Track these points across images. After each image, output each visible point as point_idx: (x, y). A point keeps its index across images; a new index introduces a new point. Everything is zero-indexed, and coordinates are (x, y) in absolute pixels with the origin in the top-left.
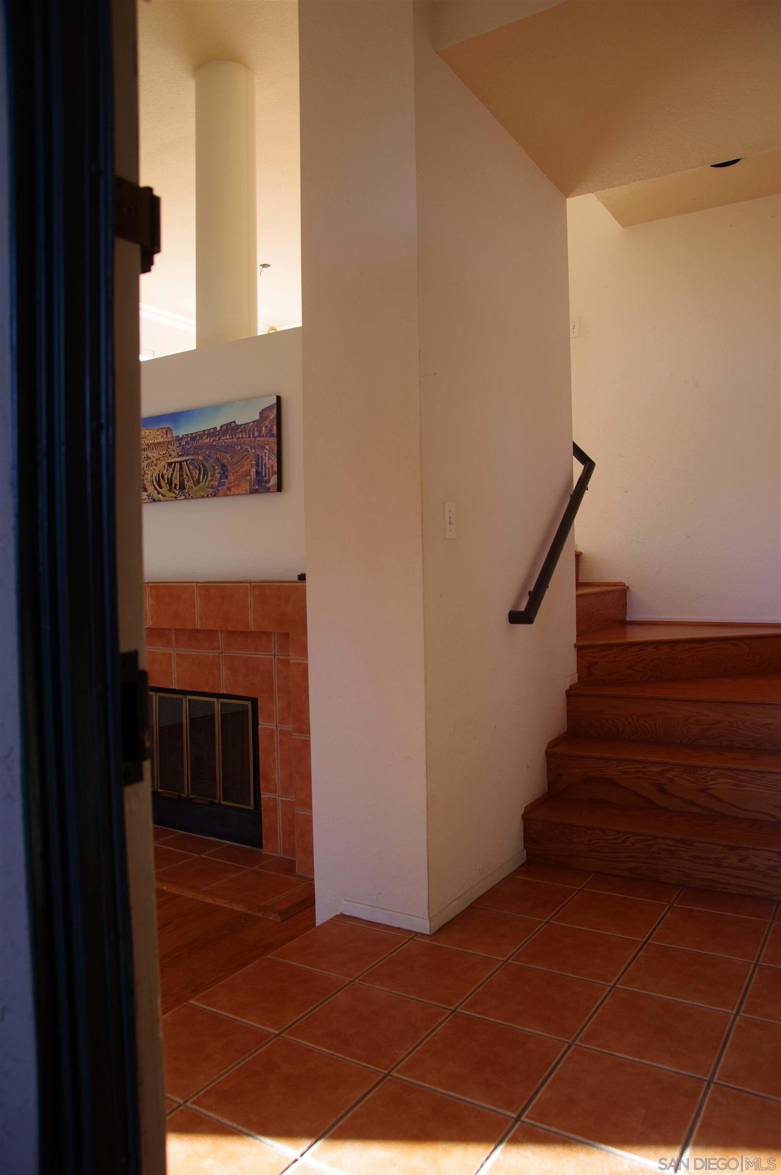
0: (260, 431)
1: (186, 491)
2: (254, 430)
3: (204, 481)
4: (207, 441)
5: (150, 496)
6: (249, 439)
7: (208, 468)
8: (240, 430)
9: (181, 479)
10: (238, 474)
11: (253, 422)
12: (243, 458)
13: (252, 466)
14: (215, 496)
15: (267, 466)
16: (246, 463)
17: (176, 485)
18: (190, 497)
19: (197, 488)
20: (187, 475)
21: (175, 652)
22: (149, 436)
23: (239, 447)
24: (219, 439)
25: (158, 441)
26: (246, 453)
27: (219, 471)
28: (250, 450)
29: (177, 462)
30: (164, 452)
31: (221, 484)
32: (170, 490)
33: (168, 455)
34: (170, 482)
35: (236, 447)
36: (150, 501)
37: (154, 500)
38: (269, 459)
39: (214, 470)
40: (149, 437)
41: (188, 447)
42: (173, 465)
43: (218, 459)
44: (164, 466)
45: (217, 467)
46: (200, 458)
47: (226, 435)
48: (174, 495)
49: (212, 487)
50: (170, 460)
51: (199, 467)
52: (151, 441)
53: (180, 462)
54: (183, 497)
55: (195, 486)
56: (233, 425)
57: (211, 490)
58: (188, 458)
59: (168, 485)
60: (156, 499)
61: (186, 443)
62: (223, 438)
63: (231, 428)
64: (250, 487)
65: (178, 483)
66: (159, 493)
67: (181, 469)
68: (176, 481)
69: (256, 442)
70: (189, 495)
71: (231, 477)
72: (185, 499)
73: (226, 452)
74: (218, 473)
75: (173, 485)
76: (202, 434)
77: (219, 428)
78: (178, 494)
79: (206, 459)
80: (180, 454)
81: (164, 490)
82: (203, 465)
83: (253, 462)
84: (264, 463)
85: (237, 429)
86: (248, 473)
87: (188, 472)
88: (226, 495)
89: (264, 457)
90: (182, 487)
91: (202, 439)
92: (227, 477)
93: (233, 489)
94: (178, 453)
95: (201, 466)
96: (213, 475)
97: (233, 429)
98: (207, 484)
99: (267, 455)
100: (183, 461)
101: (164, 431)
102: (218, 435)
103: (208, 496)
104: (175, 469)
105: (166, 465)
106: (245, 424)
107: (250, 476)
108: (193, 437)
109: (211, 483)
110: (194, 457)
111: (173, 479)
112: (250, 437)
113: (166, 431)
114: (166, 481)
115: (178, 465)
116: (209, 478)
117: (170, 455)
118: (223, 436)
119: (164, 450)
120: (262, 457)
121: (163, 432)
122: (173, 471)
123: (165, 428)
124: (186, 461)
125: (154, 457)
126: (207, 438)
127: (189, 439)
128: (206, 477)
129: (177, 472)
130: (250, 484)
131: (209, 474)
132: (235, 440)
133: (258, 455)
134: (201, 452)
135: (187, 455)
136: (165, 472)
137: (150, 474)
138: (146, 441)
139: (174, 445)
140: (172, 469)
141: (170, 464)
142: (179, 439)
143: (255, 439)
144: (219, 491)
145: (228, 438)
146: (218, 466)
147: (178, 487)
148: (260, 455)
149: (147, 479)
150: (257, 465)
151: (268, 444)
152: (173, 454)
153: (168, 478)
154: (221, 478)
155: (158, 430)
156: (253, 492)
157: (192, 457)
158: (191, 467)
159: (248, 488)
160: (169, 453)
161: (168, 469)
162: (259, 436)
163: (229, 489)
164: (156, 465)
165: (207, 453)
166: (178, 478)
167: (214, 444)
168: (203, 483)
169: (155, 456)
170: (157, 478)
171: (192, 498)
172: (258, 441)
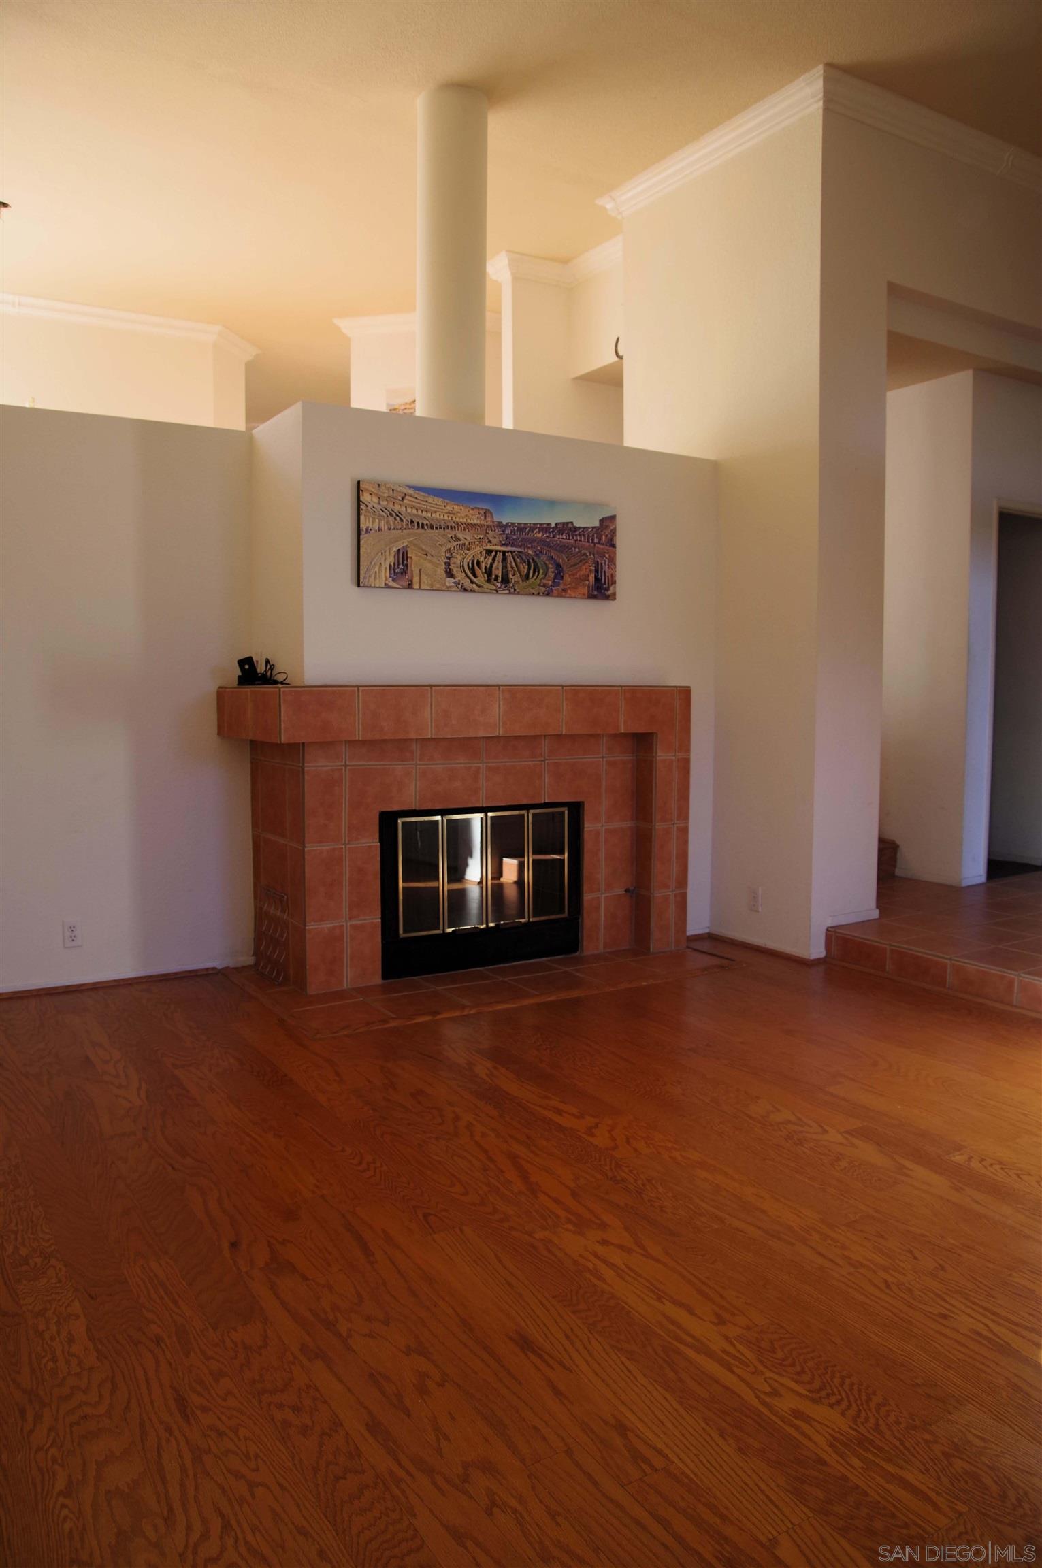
0: (600, 539)
1: (511, 585)
2: (593, 535)
3: (535, 578)
4: (540, 535)
5: (459, 584)
6: (588, 544)
7: (539, 564)
8: (578, 532)
9: (504, 571)
10: (576, 577)
11: (593, 528)
12: (581, 561)
13: (591, 571)
14: (547, 595)
15: (607, 574)
16: (584, 567)
17: (497, 577)
18: (516, 593)
19: (525, 584)
20: (512, 568)
21: (485, 765)
22: (458, 512)
23: (577, 550)
24: (554, 536)
25: (472, 521)
26: (584, 557)
27: (552, 570)
28: (588, 554)
29: (500, 551)
30: (482, 537)
31: (555, 584)
32: (489, 581)
33: (487, 541)
34: (489, 572)
35: (573, 549)
36: (457, 589)
37: (465, 590)
38: (608, 568)
39: (547, 568)
40: (459, 515)
41: (515, 537)
42: (493, 554)
43: (552, 557)
44: (481, 553)
45: (550, 566)
46: (530, 552)
47: (562, 534)
48: (494, 588)
49: (544, 586)
50: (489, 547)
51: (529, 562)
52: (461, 520)
53: (504, 553)
54: (507, 592)
55: (523, 581)
56: (570, 525)
57: (543, 589)
58: (514, 549)
59: (485, 575)
60: (469, 589)
61: (511, 532)
62: (558, 536)
63: (567, 529)
64: (588, 592)
65: (500, 575)
66: (472, 582)
67: (504, 559)
68: (498, 571)
69: (596, 548)
70: (515, 590)
71: (567, 578)
72: (510, 593)
73: (562, 552)
74: (553, 572)
75: (493, 577)
76: (533, 528)
77: (553, 525)
78: (500, 587)
79: (537, 555)
80: (503, 542)
81: (481, 578)
82: (533, 560)
83: (592, 568)
84: (603, 570)
85: (575, 531)
86: (587, 578)
87: (514, 564)
88: (560, 596)
89: (603, 565)
90: (505, 580)
91: (533, 532)
92: (562, 578)
93: (569, 591)
94: (501, 542)
95: (531, 561)
96: (546, 573)
97: (570, 529)
98: (538, 581)
99: (607, 563)
100: (508, 552)
101: (482, 512)
102: (552, 532)
103: (539, 594)
104: (497, 559)
105: (484, 552)
106: (584, 528)
107: (588, 580)
108: (522, 528)
109: (543, 581)
110: (523, 550)
111: (493, 569)
112: (589, 542)
113: (485, 513)
114: (484, 570)
115: (500, 556)
116: (541, 576)
117: (490, 542)
118: (559, 535)
119: (481, 534)
120: (601, 564)
121: (479, 514)
122: (494, 560)
123: (482, 509)
124: (511, 552)
125: (466, 539)
126: (539, 532)
127: (516, 529)
128: (537, 573)
129: (499, 562)
130: (589, 587)
131: (541, 571)
132: (573, 542)
133: (598, 562)
134: (532, 547)
135: (513, 545)
136: (482, 559)
137: (460, 558)
138: (454, 519)
139: (495, 530)
140: (491, 558)
141: (489, 552)
142: (500, 525)
143: (595, 545)
144: (552, 591)
145: (565, 537)
146: (552, 564)
147: (500, 580)
148: (600, 562)
149: (454, 563)
150: (597, 571)
151: (608, 553)
152: (494, 541)
153: (486, 567)
154: (555, 577)
155: (472, 509)
156: (591, 597)
157: (519, 549)
158: (518, 560)
159: (586, 591)
160: (488, 539)
161: (486, 557)
162: (599, 543)
163: (564, 590)
164: (468, 549)
165: (539, 548)
166: (500, 569)
167: (548, 540)
168: (533, 580)
169: (468, 538)
170: (470, 565)
171: (518, 593)
172: (598, 547)
